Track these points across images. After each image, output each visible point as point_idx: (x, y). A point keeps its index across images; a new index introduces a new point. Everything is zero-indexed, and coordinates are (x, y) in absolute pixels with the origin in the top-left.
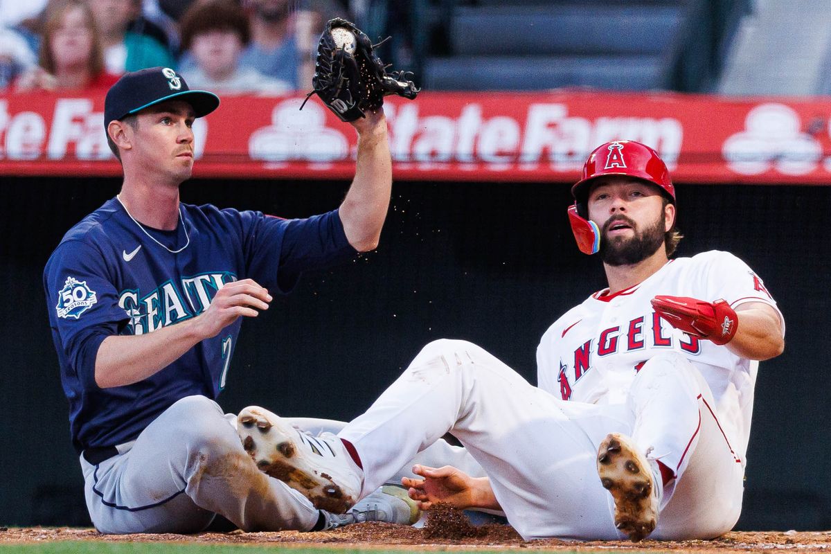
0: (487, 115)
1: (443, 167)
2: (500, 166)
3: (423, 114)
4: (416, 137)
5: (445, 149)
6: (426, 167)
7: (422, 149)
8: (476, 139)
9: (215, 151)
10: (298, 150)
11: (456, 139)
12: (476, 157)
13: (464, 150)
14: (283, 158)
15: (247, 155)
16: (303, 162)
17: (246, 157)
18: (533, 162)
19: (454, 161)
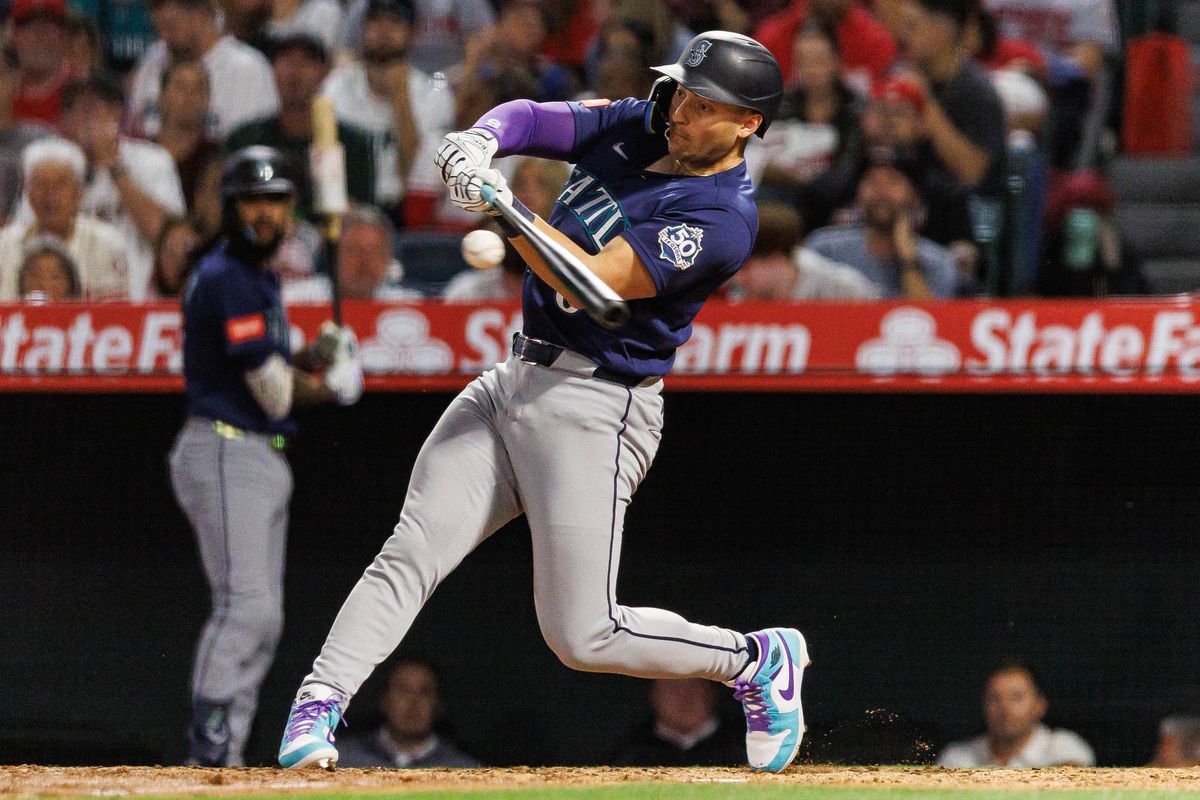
0: (1109, 325)
1: (1063, 380)
2: (1123, 378)
3: (1041, 323)
4: (1033, 349)
5: (1065, 361)
6: (1045, 380)
7: (1041, 360)
8: (1098, 351)
9: (818, 365)
10: (907, 363)
11: (1077, 350)
12: (1097, 368)
13: (1085, 361)
14: (892, 371)
15: (854, 370)
16: (913, 375)
17: (853, 372)
18: (1157, 375)
19: (1074, 372)
